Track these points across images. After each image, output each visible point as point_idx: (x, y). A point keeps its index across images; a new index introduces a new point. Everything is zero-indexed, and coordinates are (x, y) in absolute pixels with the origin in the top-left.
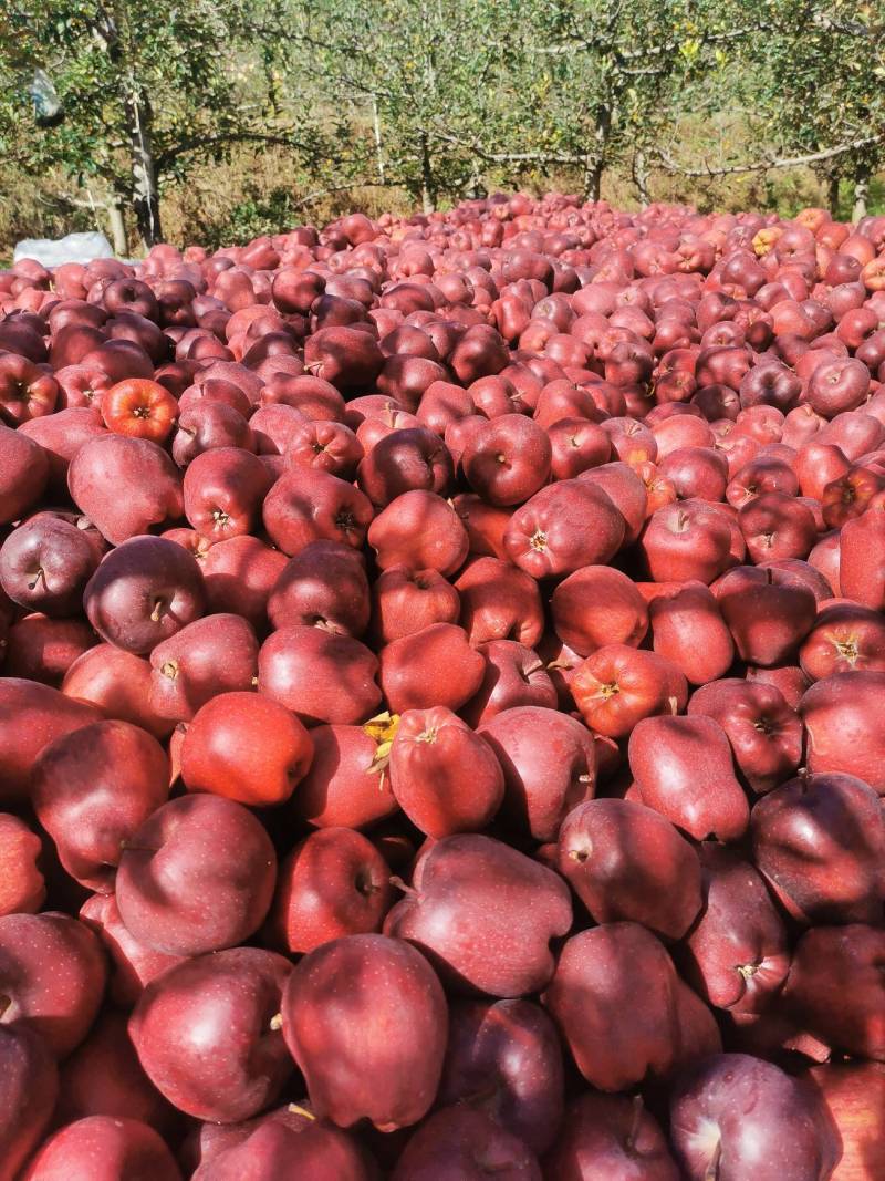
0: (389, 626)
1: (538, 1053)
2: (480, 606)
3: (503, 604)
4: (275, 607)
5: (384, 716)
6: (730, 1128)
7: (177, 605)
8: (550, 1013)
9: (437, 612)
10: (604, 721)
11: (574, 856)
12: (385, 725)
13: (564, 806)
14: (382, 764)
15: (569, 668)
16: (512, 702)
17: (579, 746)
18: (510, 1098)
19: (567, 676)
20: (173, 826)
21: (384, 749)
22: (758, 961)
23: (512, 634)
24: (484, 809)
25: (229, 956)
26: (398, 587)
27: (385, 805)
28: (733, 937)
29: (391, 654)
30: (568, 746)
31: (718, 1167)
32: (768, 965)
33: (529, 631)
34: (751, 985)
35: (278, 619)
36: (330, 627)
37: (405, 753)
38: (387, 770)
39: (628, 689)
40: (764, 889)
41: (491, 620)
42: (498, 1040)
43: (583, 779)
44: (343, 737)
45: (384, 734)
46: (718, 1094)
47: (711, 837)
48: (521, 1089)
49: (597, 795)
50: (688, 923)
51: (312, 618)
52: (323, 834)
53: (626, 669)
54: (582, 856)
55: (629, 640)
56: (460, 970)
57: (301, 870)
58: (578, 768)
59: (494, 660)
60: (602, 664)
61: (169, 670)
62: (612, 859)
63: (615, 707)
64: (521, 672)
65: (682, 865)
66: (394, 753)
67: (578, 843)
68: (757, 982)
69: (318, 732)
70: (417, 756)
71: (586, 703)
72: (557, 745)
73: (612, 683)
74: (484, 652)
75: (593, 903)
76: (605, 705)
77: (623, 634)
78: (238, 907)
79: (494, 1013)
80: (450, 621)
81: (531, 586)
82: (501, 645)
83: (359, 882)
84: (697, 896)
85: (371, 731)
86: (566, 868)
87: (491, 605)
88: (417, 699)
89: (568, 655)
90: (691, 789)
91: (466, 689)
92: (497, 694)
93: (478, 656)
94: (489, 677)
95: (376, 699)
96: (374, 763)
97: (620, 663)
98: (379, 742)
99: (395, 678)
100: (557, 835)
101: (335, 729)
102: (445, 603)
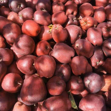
0: (54, 11)
1: (67, 71)
2: (68, 9)
3: (71, 9)
4: (36, 7)
5: (51, 25)
6: (91, 81)
7: (22, 6)
8: (70, 66)
9: (61, 9)
10: (84, 28)
11: (76, 47)
12: (51, 26)
13: (76, 39)
14: (50, 32)
15: (80, 19)
16: (71, 24)
17: (79, 31)
18: (63, 76)
19: (80, 21)
20: (20, 38)
21: (51, 30)
22: (99, 62)
23: (72, 13)
24: (64, 39)
25: (28, 56)
26: (55, 5)
27: (51, 38)
28: (97, 58)
29: (53, 15)
30: (78, 31)
31: (89, 85)
32: (101, 62)
33: (75, 13)
34: (98, 64)
35: (37, 9)
36: (44, 11)
37: (53, 31)
38: (51, 33)
39: (88, 23)
40: (102, 53)
41: (69, 11)
42: (62, 69)
43: (79, 36)
44: (45, 28)
45: (51, 28)
46: (90, 77)
47: (96, 45)
48: (65, 75)
49: (81, 38)
50: (91, 56)
51: (42, 9)
52: (42, 41)
53: (89, 20)
54: (77, 47)
55: (90, 16)
56: (58, 60)
57: (38, 46)
58: (79, 34)
59: (69, 17)
60: (85, 19)
61: (21, 16)
62: (81, 47)
63: (86, 26)
64: (73, 20)
65: (91, 49)
66: (52, 30)
67: (77, 45)
68: (99, 64)
69: (42, 27)
70: (55, 31)
71: (82, 25)
72: (76, 31)
73: (86, 22)
74: (67, 16)
75: (78, 53)
76: (85, 25)
77: (89, 14)
78: (29, 50)
79: (62, 65)
80: (63, 11)
81: (76, 6)
82: (70, 15)
83: (46, 48)
84: (93, 53)
85: (49, 27)
86: (75, 48)
87: (70, 9)
88: (56, 23)
89: (81, 17)
90: (95, 38)
91: (64, 22)
92: (69, 23)
93: (67, 17)
94: (68, 20)
95: (50, 22)
96: (49, 32)
97: (88, 19)
98: (50, 29)
99: (54, 19)
100: (74, 43)
101: (44, 26)
102: (62, 8)
